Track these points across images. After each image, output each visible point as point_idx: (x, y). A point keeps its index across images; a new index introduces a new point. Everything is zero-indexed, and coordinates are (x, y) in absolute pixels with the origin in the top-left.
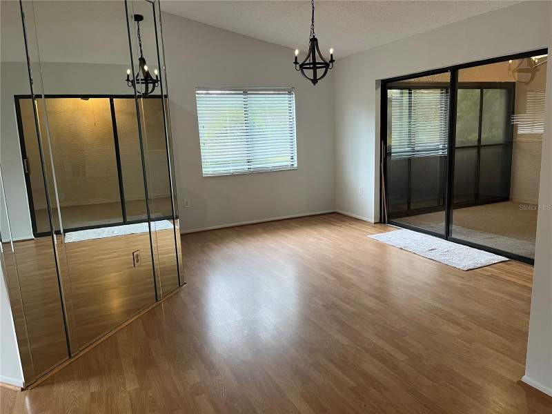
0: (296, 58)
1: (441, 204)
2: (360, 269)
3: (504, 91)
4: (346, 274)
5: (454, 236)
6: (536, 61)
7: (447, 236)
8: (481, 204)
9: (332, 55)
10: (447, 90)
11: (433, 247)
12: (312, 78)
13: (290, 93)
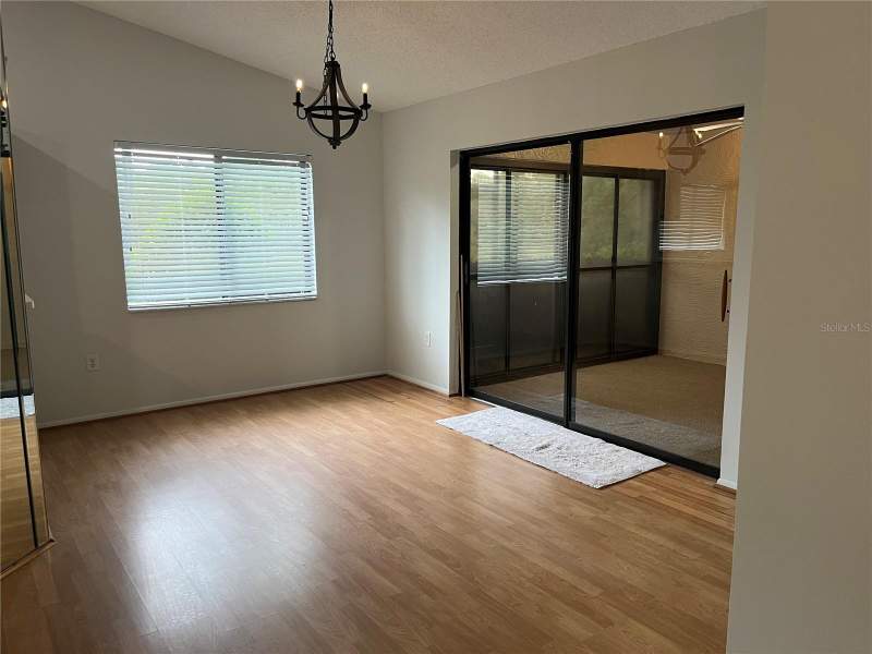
0: (298, 94)
1: (558, 360)
2: (419, 492)
3: (648, 183)
4: (390, 503)
5: (579, 420)
6: (700, 136)
7: (567, 421)
8: (619, 359)
9: (365, 95)
10: (566, 176)
11: (544, 443)
12: (331, 135)
13: (303, 164)
